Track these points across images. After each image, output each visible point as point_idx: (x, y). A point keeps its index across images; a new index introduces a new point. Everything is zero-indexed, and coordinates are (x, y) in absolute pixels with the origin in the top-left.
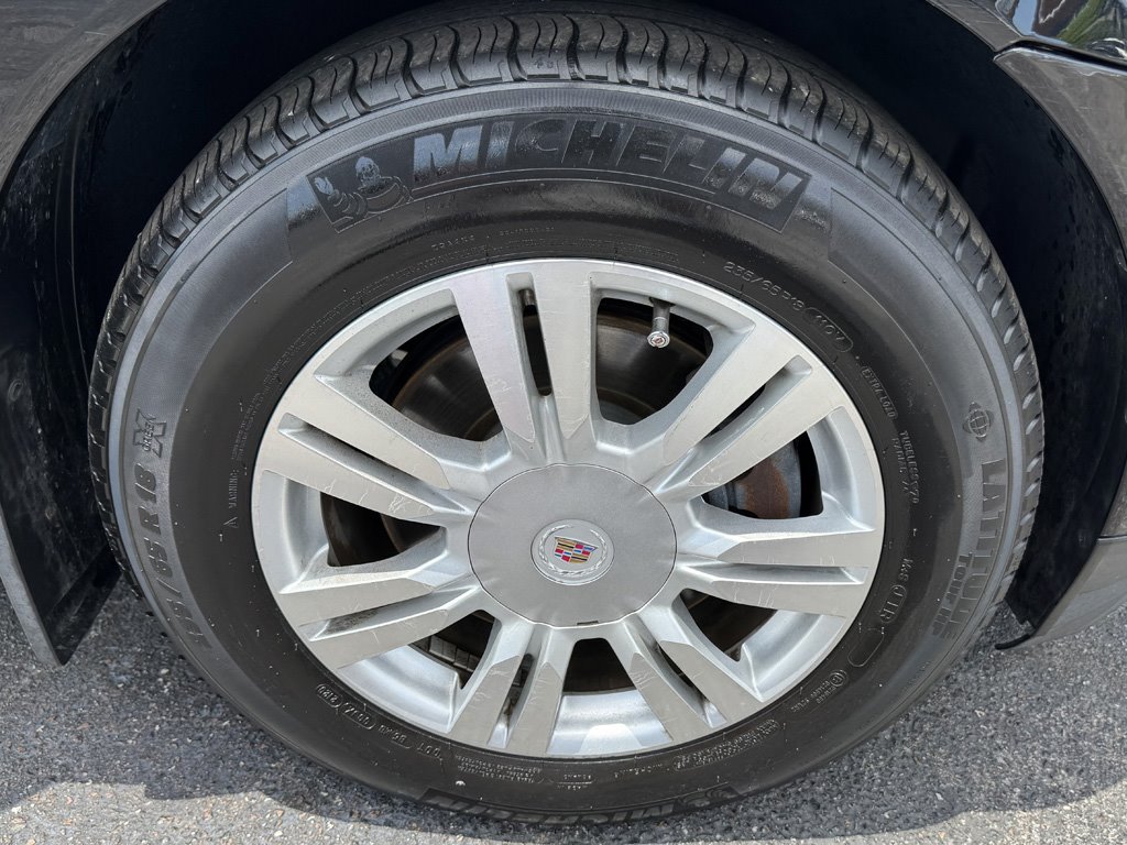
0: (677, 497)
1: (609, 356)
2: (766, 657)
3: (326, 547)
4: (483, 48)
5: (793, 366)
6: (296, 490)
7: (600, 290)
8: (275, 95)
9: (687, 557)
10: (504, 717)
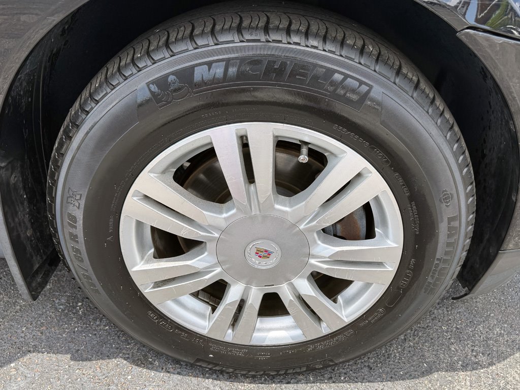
0: (310, 230)
1: (281, 166)
2: (349, 302)
3: (153, 250)
4: (226, 27)
5: (364, 172)
6: (139, 224)
7: (277, 137)
8: (132, 47)
9: (314, 257)
10: (231, 327)
